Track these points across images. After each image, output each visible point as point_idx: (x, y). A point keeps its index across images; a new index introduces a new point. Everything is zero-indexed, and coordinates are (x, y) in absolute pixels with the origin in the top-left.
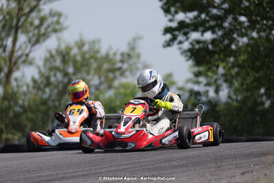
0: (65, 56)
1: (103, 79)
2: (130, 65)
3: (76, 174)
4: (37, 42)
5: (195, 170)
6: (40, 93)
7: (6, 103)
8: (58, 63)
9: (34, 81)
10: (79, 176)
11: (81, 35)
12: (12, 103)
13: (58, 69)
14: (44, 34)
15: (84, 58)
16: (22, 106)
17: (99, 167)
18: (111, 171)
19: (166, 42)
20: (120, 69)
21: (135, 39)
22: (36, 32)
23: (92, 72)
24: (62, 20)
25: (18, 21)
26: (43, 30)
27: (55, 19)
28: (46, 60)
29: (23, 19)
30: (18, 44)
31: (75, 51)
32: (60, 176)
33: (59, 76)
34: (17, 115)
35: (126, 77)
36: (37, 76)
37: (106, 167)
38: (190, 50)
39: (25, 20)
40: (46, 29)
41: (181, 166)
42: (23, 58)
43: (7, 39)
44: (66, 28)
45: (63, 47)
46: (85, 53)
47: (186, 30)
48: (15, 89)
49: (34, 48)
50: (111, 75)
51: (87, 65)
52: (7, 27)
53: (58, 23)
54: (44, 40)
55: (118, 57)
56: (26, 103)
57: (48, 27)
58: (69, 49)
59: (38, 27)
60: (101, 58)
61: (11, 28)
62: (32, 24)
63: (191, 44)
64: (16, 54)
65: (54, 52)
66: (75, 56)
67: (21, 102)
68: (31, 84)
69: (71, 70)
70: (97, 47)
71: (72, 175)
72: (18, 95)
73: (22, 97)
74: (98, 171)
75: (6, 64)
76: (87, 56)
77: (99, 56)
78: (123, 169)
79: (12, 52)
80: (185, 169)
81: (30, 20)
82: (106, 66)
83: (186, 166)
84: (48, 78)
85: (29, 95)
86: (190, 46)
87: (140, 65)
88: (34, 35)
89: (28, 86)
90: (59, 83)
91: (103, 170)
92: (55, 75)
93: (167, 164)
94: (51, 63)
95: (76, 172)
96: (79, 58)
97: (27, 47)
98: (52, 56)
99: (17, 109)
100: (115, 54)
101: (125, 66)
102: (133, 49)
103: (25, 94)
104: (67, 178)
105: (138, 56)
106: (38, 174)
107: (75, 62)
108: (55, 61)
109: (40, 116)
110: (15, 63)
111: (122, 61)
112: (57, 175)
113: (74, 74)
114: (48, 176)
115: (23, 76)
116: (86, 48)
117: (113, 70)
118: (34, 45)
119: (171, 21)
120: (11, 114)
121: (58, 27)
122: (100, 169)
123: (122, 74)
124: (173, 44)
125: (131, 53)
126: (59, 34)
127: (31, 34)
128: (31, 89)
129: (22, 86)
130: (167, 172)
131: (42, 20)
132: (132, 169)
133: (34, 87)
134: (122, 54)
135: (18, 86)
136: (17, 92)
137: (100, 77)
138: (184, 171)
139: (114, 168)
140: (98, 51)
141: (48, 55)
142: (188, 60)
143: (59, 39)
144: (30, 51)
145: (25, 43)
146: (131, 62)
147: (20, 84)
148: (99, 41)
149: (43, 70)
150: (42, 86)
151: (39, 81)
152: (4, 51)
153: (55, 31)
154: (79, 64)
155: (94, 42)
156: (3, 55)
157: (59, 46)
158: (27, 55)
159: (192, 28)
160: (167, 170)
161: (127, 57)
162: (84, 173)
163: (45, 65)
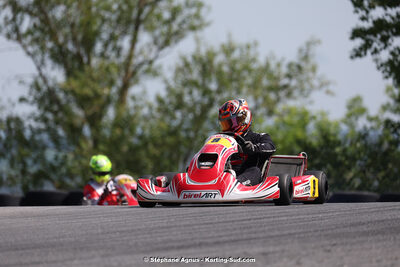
0: (206, 65)
1: (260, 100)
2: (301, 82)
3: (221, 239)
4: (167, 43)
5: (395, 239)
6: (167, 119)
7: (118, 132)
8: (195, 75)
9: (160, 100)
10: (225, 242)
11: (229, 35)
12: (127, 132)
13: (195, 84)
14: (177, 33)
15: (233, 69)
16: (141, 137)
17: (254, 229)
18: (272, 237)
19: (355, 50)
20: (285, 87)
21: (309, 44)
22: (165, 29)
23: (244, 90)
24: (203, 12)
25: (140, 12)
26: (175, 27)
27: (193, 11)
28: (179, 70)
29: (147, 10)
30: (138, 46)
31: (220, 59)
32: (197, 241)
33: (197, 94)
34: (133, 150)
35: (295, 98)
36: (163, 94)
37: (264, 231)
38: (390, 63)
39: (151, 12)
40: (180, 25)
41: (374, 233)
42: (145, 67)
43: (122, 39)
44: (208, 24)
45: (203, 52)
46: (235, 62)
47: (385, 33)
48: (132, 112)
49: (161, 53)
50: (272, 96)
51: (237, 80)
52: (123, 22)
53: (197, 16)
54: (176, 42)
55: (284, 70)
56: (147, 132)
57: (184, 22)
58: (211, 55)
59: (168, 22)
60: (259, 70)
61: (128, 22)
62: (159, 17)
63: (392, 53)
64: (136, 61)
65: (190, 59)
66: (220, 65)
67: (139, 131)
68: (156, 105)
69: (213, 86)
70: (252, 53)
71: (215, 240)
72: (135, 120)
73: (142, 123)
74: (253, 236)
75: (119, 74)
76: (238, 66)
77: (254, 66)
78: (290, 234)
79: (130, 57)
80: (380, 237)
81: (156, 11)
82: (265, 82)
83: (382, 232)
84: (180, 97)
85: (152, 121)
86: (391, 57)
87: (316, 83)
88: (162, 34)
89: (150, 107)
90: (195, 104)
91: (261, 235)
92: (190, 93)
93: (353, 230)
94: (184, 74)
95: (221, 236)
96: (225, 69)
97: (151, 50)
98: (187, 65)
99: (134, 141)
100: (279, 65)
101: (294, 83)
102: (306, 58)
103: (146, 119)
104: (207, 244)
105: (314, 69)
106: (165, 238)
107: (220, 73)
108: (190, 72)
109: (167, 152)
110: (134, 73)
111: (289, 76)
112: (192, 239)
113: (219, 92)
114: (180, 241)
115: (144, 93)
116: (236, 54)
117: (275, 89)
118: (161, 48)
119: (363, 19)
120: (125, 148)
121: (196, 23)
122: (255, 233)
123: (289, 95)
124: (365, 54)
125: (303, 64)
126: (199, 34)
127: (157, 32)
128: (154, 112)
129: (142, 108)
130: (354, 241)
131: (175, 12)
132: (302, 235)
133: (159, 110)
134: (290, 65)
135: (136, 108)
136: (135, 116)
137: (256, 98)
138: (379, 241)
139: (277, 233)
140: (254, 60)
141: (181, 64)
142: (387, 77)
143: (197, 40)
144: (157, 57)
145: (148, 45)
146: (303, 77)
147: (140, 103)
148: (256, 44)
149: (172, 84)
150: (171, 108)
151: (167, 101)
152: (118, 55)
153: (193, 28)
154: (226, 78)
155: (248, 47)
156: (117, 61)
157: (198, 50)
158: (151, 62)
159: (394, 30)
160: (354, 237)
161: (296, 70)
162: (233, 238)
163: (175, 78)
